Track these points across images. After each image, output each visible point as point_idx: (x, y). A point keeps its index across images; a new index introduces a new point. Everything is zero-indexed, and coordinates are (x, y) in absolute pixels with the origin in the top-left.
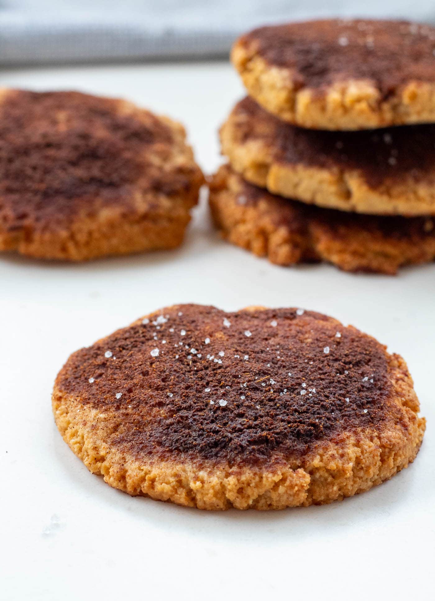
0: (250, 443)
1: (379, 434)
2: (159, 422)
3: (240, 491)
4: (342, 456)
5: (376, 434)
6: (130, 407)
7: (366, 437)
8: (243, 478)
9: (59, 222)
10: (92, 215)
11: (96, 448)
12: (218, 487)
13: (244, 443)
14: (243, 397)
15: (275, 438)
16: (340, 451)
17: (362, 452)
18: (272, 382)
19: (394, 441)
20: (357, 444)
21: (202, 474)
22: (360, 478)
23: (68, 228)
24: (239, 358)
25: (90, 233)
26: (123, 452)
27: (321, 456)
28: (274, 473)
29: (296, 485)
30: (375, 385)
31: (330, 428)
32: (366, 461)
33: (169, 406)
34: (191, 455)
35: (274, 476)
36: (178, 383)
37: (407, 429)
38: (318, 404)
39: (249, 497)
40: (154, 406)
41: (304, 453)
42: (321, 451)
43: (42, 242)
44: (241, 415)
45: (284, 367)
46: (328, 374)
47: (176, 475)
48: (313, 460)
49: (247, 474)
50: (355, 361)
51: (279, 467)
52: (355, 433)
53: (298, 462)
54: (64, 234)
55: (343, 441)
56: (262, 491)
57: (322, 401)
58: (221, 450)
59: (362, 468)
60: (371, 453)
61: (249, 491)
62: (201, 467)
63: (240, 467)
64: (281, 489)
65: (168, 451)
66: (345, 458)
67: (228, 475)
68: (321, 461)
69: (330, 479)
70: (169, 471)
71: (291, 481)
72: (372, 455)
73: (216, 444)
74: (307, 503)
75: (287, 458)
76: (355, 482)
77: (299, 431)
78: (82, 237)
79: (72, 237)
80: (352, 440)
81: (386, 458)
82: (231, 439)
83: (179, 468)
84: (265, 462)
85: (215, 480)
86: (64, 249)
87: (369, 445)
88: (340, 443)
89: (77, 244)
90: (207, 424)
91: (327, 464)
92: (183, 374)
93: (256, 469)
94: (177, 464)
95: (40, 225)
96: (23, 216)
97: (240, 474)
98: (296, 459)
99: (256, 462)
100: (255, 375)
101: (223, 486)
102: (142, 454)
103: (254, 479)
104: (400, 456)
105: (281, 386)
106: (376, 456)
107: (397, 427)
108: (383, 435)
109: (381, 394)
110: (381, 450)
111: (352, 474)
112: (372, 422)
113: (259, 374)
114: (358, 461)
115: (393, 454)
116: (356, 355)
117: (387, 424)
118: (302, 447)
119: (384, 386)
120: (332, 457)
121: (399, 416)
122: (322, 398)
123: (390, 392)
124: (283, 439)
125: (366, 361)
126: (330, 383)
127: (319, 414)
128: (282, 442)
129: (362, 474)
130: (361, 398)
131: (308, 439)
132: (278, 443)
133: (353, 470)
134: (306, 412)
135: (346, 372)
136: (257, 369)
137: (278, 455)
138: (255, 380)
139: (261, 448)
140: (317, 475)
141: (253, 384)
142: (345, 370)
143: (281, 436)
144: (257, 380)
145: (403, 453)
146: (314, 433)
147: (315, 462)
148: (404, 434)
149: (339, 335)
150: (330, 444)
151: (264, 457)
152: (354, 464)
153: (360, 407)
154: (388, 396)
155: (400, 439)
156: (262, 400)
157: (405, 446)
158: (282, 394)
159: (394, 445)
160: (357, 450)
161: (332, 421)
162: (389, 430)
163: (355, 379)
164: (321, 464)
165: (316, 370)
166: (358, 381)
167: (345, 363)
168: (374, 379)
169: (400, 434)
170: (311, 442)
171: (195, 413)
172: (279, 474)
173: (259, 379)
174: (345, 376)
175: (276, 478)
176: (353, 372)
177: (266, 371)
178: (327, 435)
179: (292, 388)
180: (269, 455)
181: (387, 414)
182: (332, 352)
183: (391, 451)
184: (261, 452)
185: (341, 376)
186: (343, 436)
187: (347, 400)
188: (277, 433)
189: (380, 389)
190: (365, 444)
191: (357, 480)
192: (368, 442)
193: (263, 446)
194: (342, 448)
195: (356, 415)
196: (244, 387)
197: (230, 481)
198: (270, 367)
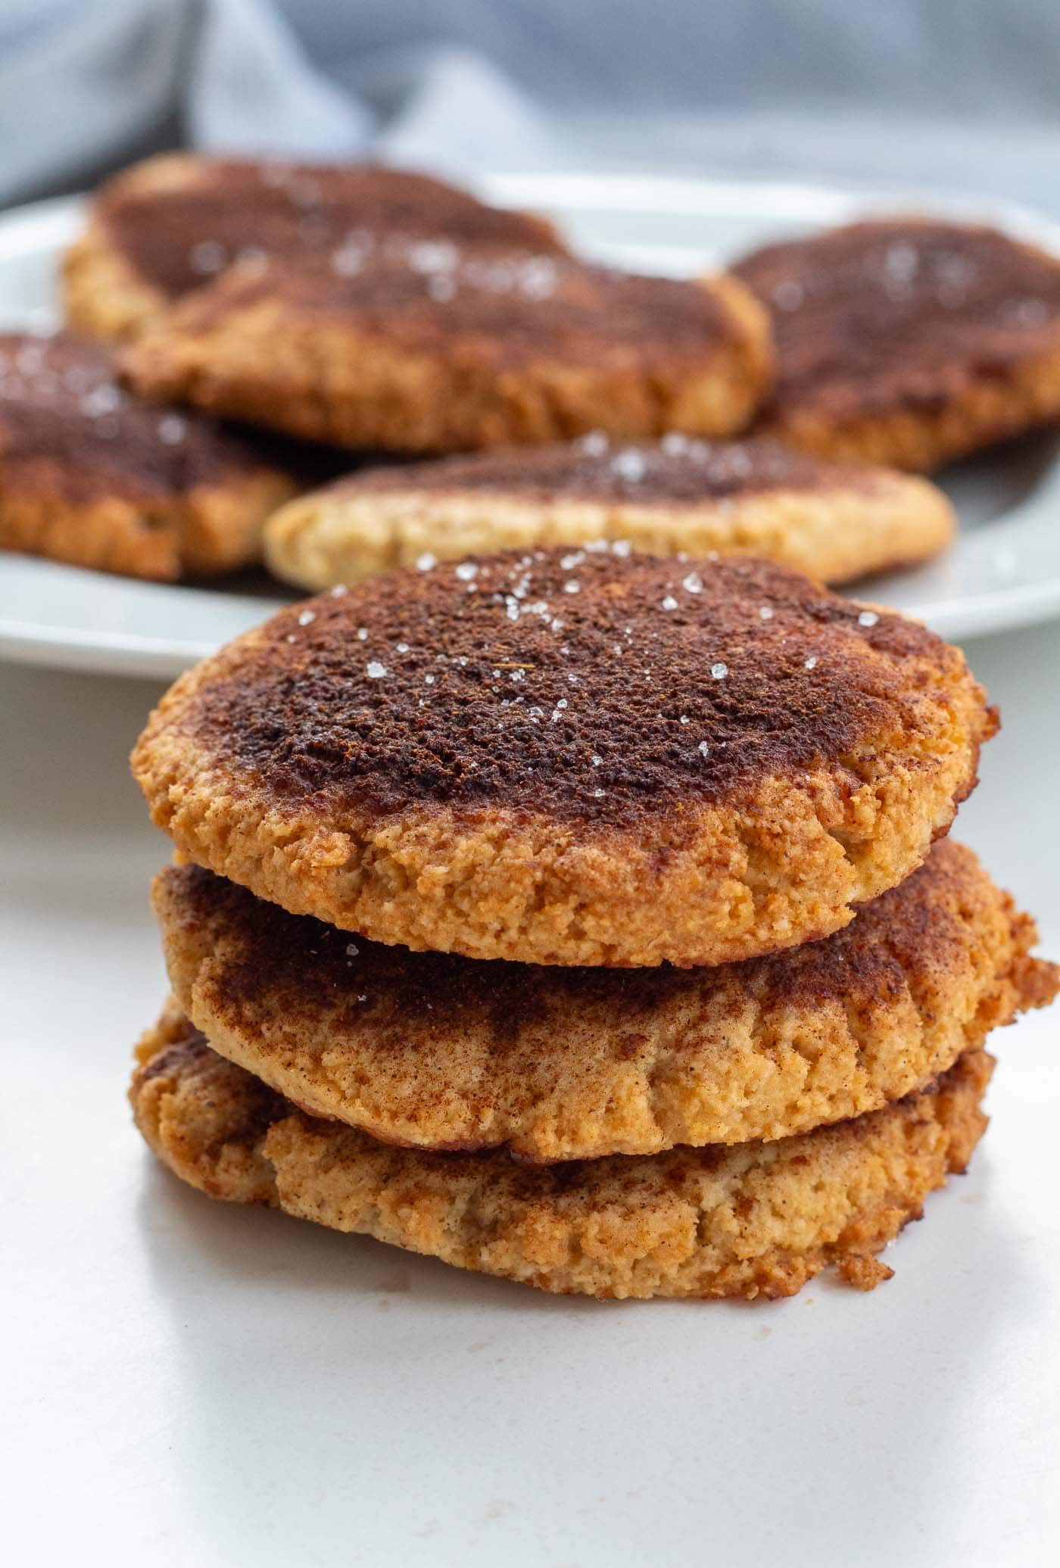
0: (311, 749)
1: (569, 844)
2: (281, 674)
3: (223, 831)
4: (442, 845)
5: (562, 841)
7: (534, 837)
8: (238, 807)
12: (196, 807)
13: (302, 746)
14: (429, 679)
15: (358, 758)
16: (446, 836)
17: (493, 860)
18: (517, 676)
20: (499, 841)
21: (204, 777)
27: (405, 828)
28: (286, 817)
29: (302, 858)
30: (709, 765)
31: (482, 789)
32: (483, 881)
34: (233, 740)
35: (281, 822)
37: (659, 871)
38: (527, 740)
41: (384, 810)
42: (412, 819)
45: (595, 666)
46: (642, 707)
47: (177, 766)
48: (384, 829)
49: (251, 801)
50: (745, 713)
51: (306, 810)
52: (523, 820)
53: (355, 823)
55: (476, 821)
56: (253, 848)
57: (540, 739)
58: (269, 747)
59: (468, 893)
60: (507, 868)
61: (232, 837)
62: (217, 764)
63: (256, 787)
64: (278, 856)
65: (219, 724)
66: (442, 853)
67: (229, 792)
68: (397, 837)
69: (394, 884)
70: (177, 755)
71: (299, 848)
72: (506, 875)
73: (274, 734)
74: (338, 919)
75: (347, 804)
77: (414, 766)
80: (493, 830)
81: (548, 899)
82: (299, 732)
83: (194, 753)
84: (301, 792)
85: (204, 793)
87: (520, 852)
88: (467, 823)
90: (316, 698)
91: (400, 849)
93: (269, 798)
94: (199, 747)
97: (241, 796)
98: (357, 814)
99: (281, 786)
100: (513, 654)
101: (205, 807)
102: (198, 718)
103: (251, 814)
104: (599, 916)
105: (523, 689)
106: (519, 882)
107: (638, 853)
108: (576, 850)
109: (698, 787)
110: (539, 875)
111: (439, 892)
112: (587, 818)
113: (523, 655)
114: (471, 871)
115: (574, 901)
116: (773, 705)
117: (616, 836)
118: (391, 797)
119: (728, 774)
120: (420, 839)
121: (677, 840)
122: (550, 736)
123: (727, 794)
124: (372, 769)
125: (776, 723)
126: (620, 722)
127: (500, 757)
128: (363, 773)
129: (465, 906)
130: (632, 772)
131: (419, 789)
132: (357, 770)
133: (450, 888)
134: (484, 744)
135: (684, 720)
136: (532, 646)
137: (335, 791)
138: (499, 661)
139: (319, 766)
140: (379, 866)
141: (482, 667)
142: (689, 716)
143: (373, 760)
144: (502, 662)
145: (612, 916)
146: (443, 783)
147: (383, 835)
148: (638, 874)
149: (810, 665)
150: (446, 815)
151: (305, 784)
152: (459, 877)
153: (605, 783)
154: (710, 798)
155: (613, 877)
156: (450, 695)
157: (624, 901)
158: (505, 703)
159: (577, 878)
160: (489, 849)
161: (508, 780)
162: (604, 849)
163: (680, 737)
164: (391, 845)
165: (635, 693)
166: (680, 743)
167: (720, 708)
168: (718, 755)
169: (626, 868)
170: (419, 796)
171: (329, 677)
172: (293, 822)
173: (507, 663)
174: (670, 725)
175: (280, 829)
176: (705, 726)
177: (542, 657)
178: (463, 798)
179: (535, 699)
180: (318, 785)
181: (649, 823)
182: (728, 680)
183: (567, 890)
184: (308, 773)
185: (661, 720)
186: (489, 812)
187: (597, 761)
188: (371, 754)
189: (709, 777)
190: (514, 848)
191: (450, 912)
192: (526, 850)
193: (327, 765)
194: (458, 832)
195: (571, 792)
196: (457, 664)
197: (219, 802)
198: (563, 655)
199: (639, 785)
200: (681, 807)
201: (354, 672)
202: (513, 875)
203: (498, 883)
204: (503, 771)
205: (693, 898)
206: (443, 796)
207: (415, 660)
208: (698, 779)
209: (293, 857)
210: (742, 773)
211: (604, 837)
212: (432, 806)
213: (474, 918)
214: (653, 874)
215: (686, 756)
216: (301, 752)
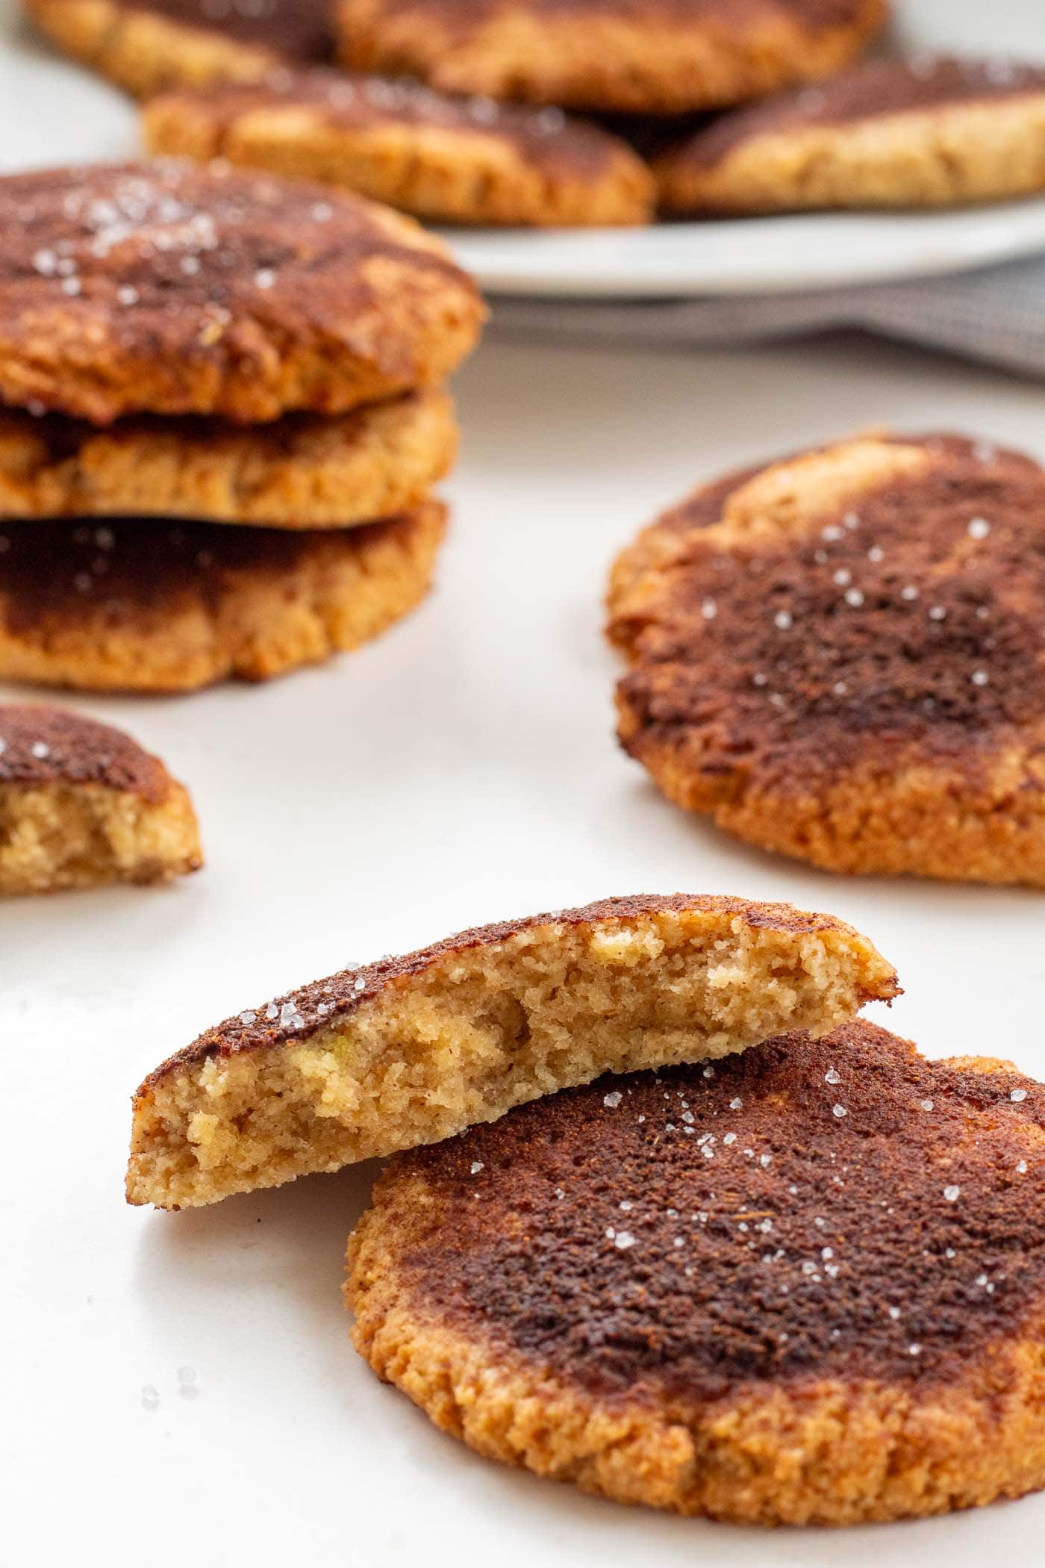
0: (608, 1340)
1: (910, 1408)
2: (499, 1243)
3: (541, 1436)
4: (788, 1429)
5: (902, 1405)
6: (477, 1196)
7: (874, 1406)
8: (553, 1410)
9: (807, 775)
10: (882, 777)
11: (371, 1261)
12: (498, 1413)
13: (596, 1337)
14: (679, 1242)
15: (664, 1346)
16: (789, 1418)
17: (843, 1436)
18: (766, 1227)
19: (933, 1432)
20: (842, 1415)
21: (490, 1375)
22: (818, 1491)
23: (820, 795)
24: (751, 1156)
25: (865, 816)
26: (403, 1284)
27: (743, 1414)
28: (615, 1417)
29: (648, 1459)
30: (997, 1300)
31: (800, 1361)
32: (840, 1459)
33: (538, 1217)
34: (499, 1330)
35: (610, 1424)
36: (594, 1175)
37: (998, 1419)
38: (819, 1301)
39: (552, 1454)
40: (512, 1208)
41: (712, 1397)
42: (746, 1404)
43: (759, 812)
44: (642, 1278)
45: (829, 1202)
46: (904, 1245)
47: (446, 1364)
48: (718, 1416)
49: (565, 1403)
50: (997, 1235)
51: (633, 1409)
52: (855, 1390)
53: (686, 1414)
54: (807, 803)
55: (812, 1397)
56: (581, 1451)
57: (832, 1298)
58: (552, 1338)
59: (826, 1472)
60: (861, 1442)
61: (555, 1441)
62: (496, 1360)
63: (561, 1386)
64: (618, 1459)
65: (466, 1309)
66: (791, 1436)
67: (532, 1393)
68: (738, 1425)
69: (744, 1471)
70: (438, 1350)
71: (641, 1449)
72: (861, 1449)
73: (550, 1322)
74: (684, 1508)
75: (668, 1396)
76: (801, 1495)
77: (726, 1347)
78: (845, 821)
79: (824, 815)
80: (834, 1404)
81: (903, 1465)
82: (581, 1321)
83: (459, 1347)
84: (616, 1388)
85: (501, 1396)
86: (802, 839)
87: (867, 1424)
88: (805, 1401)
89: (831, 831)
90: (569, 1275)
91: (745, 1436)
92: (620, 1158)
93: (586, 1398)
94: (461, 1340)
95: (766, 774)
96: (744, 747)
97: (551, 1398)
98: (684, 1405)
99: (593, 1385)
100: (746, 1202)
101: (510, 1412)
102: (427, 1300)
103: (571, 1417)
104: (952, 1472)
105: (779, 1241)
106: (876, 1453)
107: (975, 1406)
108: (920, 1413)
109: (996, 1324)
110: (892, 1444)
111: (796, 1475)
112: (914, 1378)
113: (756, 1202)
114: (823, 1451)
115: (927, 1462)
116: (1017, 1222)
117: (950, 1392)
118: (716, 1382)
119: (1017, 1306)
120: (765, 1425)
121: (1001, 1384)
122: (838, 1293)
123: (1023, 1326)
124: (682, 1354)
125: (1029, 1241)
126: (893, 1265)
127: (802, 1324)
128: (674, 1360)
129: (824, 1482)
130: (933, 1318)
131: (739, 1370)
132: (666, 1358)
133: (805, 1469)
134: (778, 1311)
135: (950, 1254)
136: (761, 1190)
137: (651, 1384)
138: (736, 1212)
139: (625, 1358)
140: (722, 1454)
141: (724, 1220)
142: (953, 1248)
143: (679, 1345)
144: (740, 1213)
145: (963, 1470)
146: (760, 1360)
147: (722, 1423)
148: (981, 1427)
149: (1022, 1168)
150: (778, 1396)
151: (619, 1379)
152: (812, 1456)
153: (913, 1336)
154: (1010, 1334)
155: (961, 1434)
156: (713, 1259)
157: (973, 1454)
158: (767, 1259)
159: (930, 1443)
160: (835, 1426)
161: (821, 1348)
162: (943, 1407)
163: (956, 1273)
164: (734, 1433)
165: (886, 1230)
166: (959, 1280)
167: (971, 1233)
168: (1001, 1287)
169: (969, 1423)
170: (742, 1377)
171: (566, 1247)
172: (626, 1424)
173: (745, 1213)
174: (940, 1262)
175: (615, 1432)
176: (971, 1256)
177: (776, 1201)
178: (787, 1375)
179: (797, 1252)
180: (632, 1379)
181: (971, 1371)
182: (962, 1200)
183: (921, 1453)
184: (617, 1367)
185: (930, 1259)
186: (820, 1387)
187: (895, 1313)
188: (675, 1338)
189: (1001, 1312)
190: (860, 1421)
191: (810, 1492)
192: (871, 1419)
193: (632, 1355)
194: (799, 1412)
195: (887, 1352)
196: (699, 1221)
197: (527, 1408)
198: (793, 1196)
199: (942, 1333)
200: (992, 1350)
201: (589, 1239)
202: (866, 1448)
203: (855, 1458)
204: (814, 1340)
205: (1028, 1437)
206: (763, 1373)
207: (651, 1220)
208: (991, 1317)
209: (638, 1459)
210: (1029, 1302)
211: (940, 1396)
212: (759, 1387)
213: (834, 1493)
214: (993, 1423)
215: (972, 1294)
216: (599, 1345)
